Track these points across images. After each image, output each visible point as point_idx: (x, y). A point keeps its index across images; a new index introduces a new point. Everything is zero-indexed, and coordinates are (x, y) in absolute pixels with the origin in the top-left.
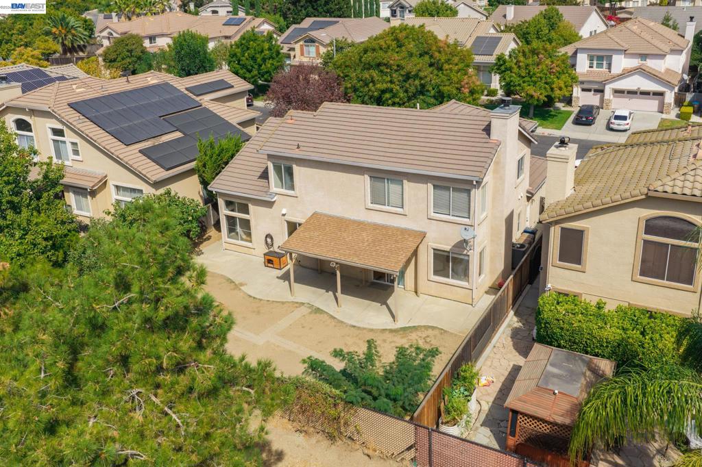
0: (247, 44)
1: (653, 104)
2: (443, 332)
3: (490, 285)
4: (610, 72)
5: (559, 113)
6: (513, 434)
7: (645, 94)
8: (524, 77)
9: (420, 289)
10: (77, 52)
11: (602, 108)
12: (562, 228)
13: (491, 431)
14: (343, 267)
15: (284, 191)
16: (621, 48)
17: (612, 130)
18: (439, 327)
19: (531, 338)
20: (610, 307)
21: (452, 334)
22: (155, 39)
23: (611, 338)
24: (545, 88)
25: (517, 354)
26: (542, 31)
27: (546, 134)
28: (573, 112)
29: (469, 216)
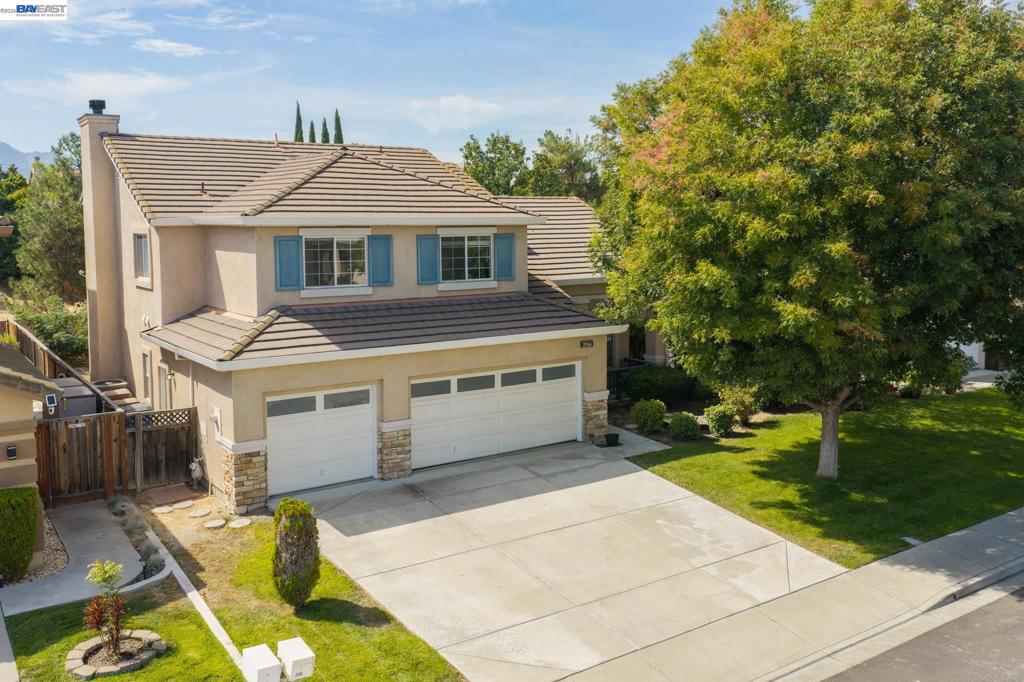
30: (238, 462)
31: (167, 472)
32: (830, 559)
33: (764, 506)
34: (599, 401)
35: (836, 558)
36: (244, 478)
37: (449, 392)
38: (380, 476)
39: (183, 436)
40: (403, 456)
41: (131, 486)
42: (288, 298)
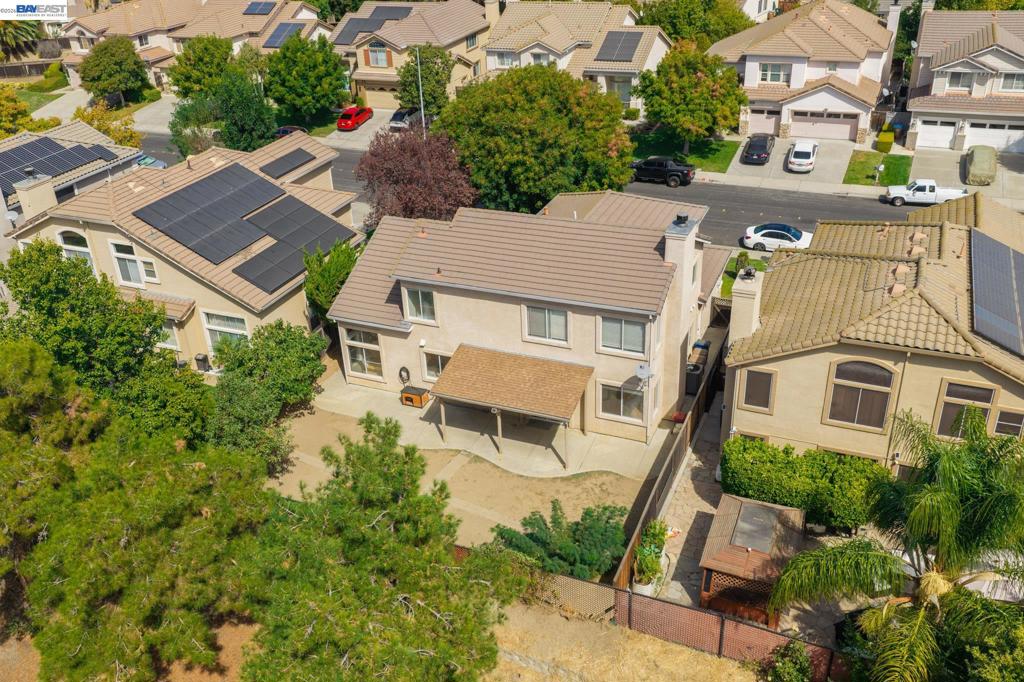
0: (292, 57)
1: (843, 130)
2: (619, 477)
3: (663, 417)
4: (789, 86)
5: (723, 146)
6: (707, 589)
7: (834, 116)
8: (677, 105)
9: (588, 426)
10: (23, 53)
11: (778, 136)
12: (749, 371)
13: (682, 585)
14: (505, 414)
15: (421, 319)
16: (803, 54)
17: (791, 171)
18: (614, 471)
19: (712, 481)
20: (799, 452)
21: (629, 479)
22: (146, 39)
23: (800, 488)
24: (706, 118)
25: (700, 498)
26: (695, 13)
27: (707, 181)
28: (740, 143)
29: (644, 349)
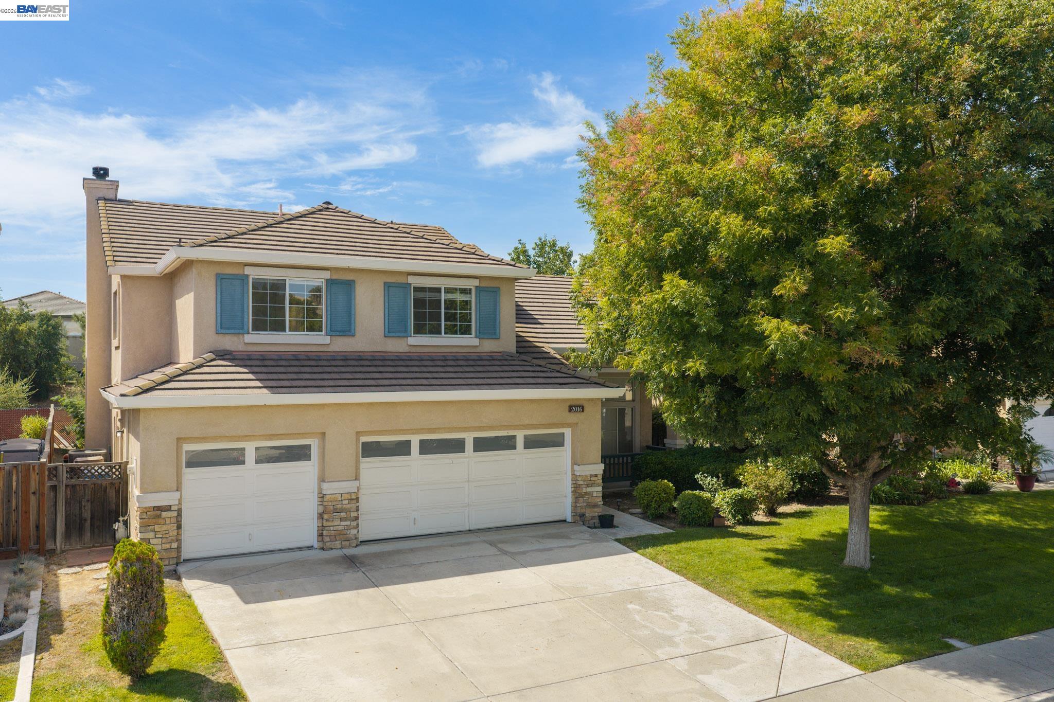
30: (144, 516)
31: (92, 532)
32: (842, 659)
33: (769, 594)
34: (592, 476)
35: (848, 658)
36: (150, 535)
37: (409, 454)
38: (321, 544)
39: (112, 494)
40: (348, 523)
41: (49, 546)
42: (230, 342)
